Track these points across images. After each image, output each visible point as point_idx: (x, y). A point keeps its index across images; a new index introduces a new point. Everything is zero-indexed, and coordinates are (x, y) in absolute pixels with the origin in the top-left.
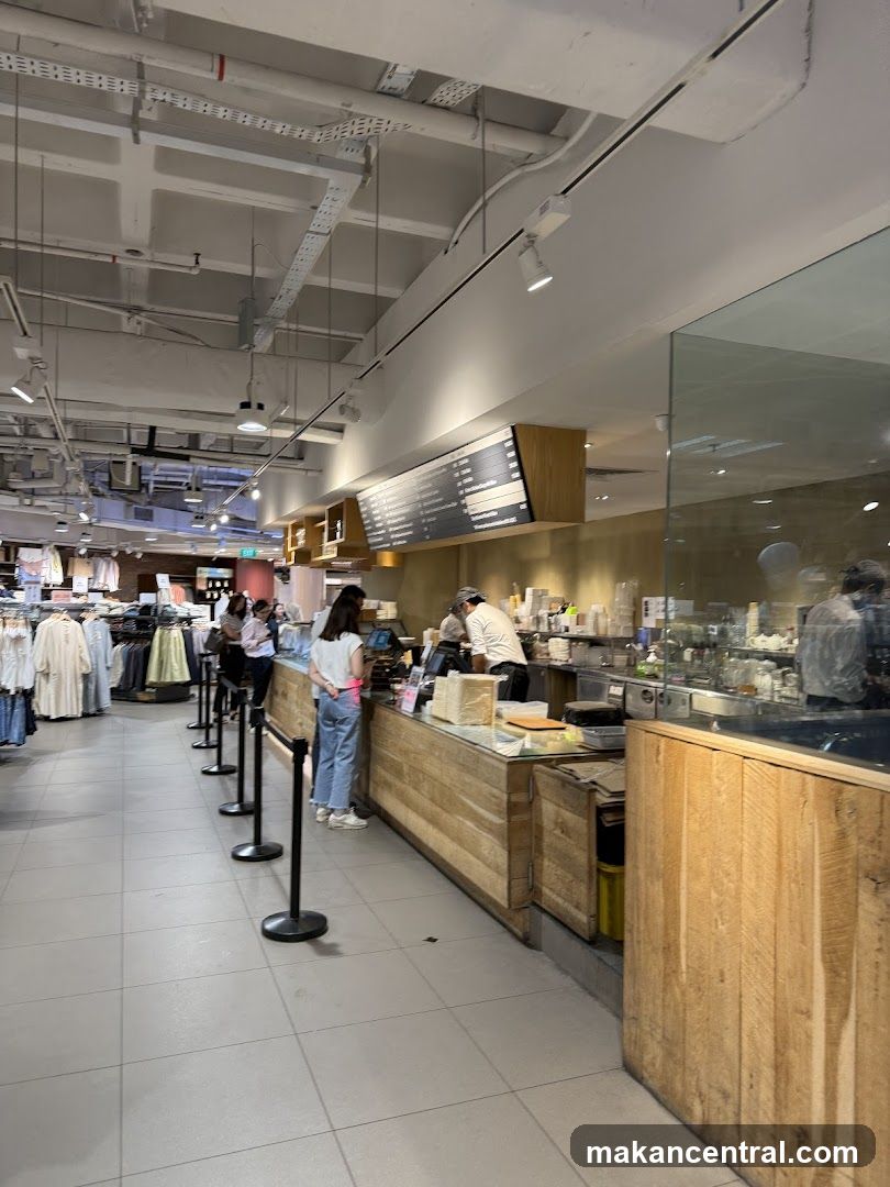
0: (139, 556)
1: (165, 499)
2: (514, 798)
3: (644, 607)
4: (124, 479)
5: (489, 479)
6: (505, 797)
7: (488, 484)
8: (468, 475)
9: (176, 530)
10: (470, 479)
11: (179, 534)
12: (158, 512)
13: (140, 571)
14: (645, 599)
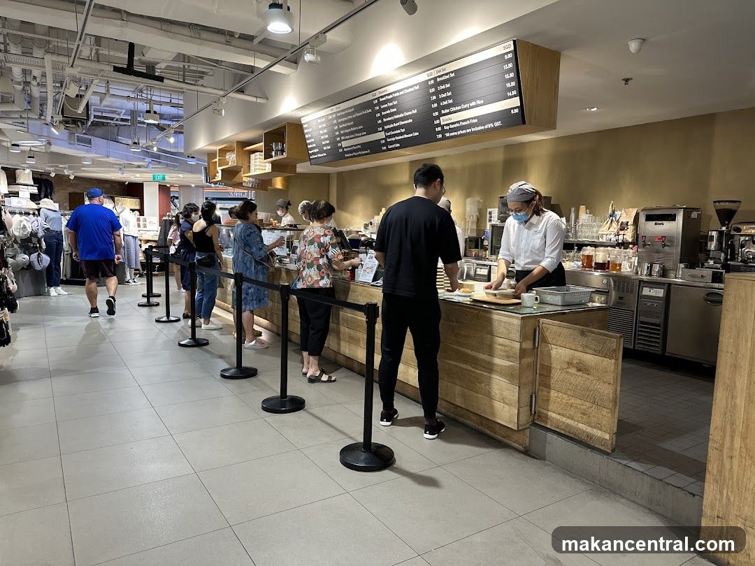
0: (72, 177)
1: (100, 130)
2: (524, 346)
3: (488, 215)
4: (77, 108)
5: (475, 100)
6: (517, 345)
7: (473, 104)
8: (448, 98)
9: (108, 156)
10: (451, 101)
11: (111, 160)
12: (95, 140)
13: (71, 190)
14: (489, 210)
